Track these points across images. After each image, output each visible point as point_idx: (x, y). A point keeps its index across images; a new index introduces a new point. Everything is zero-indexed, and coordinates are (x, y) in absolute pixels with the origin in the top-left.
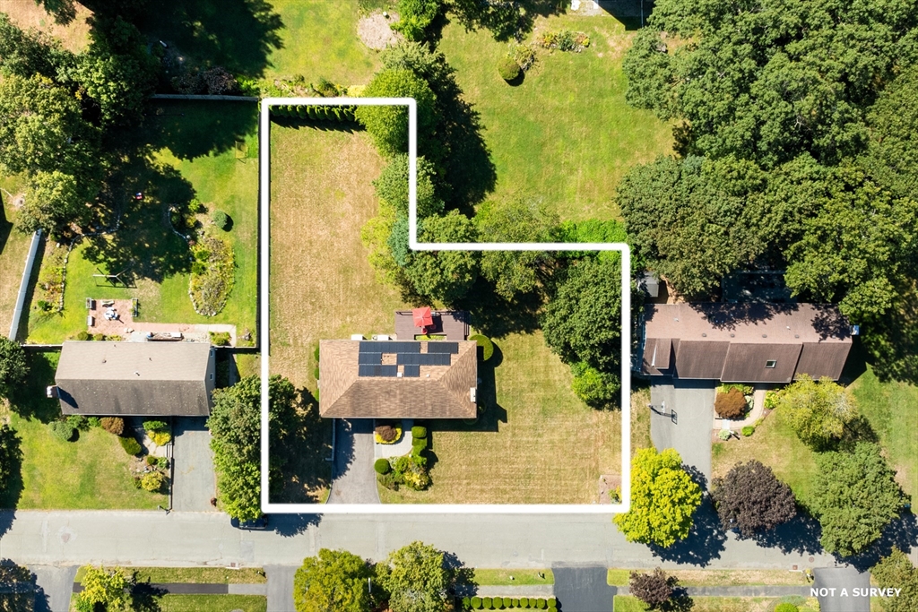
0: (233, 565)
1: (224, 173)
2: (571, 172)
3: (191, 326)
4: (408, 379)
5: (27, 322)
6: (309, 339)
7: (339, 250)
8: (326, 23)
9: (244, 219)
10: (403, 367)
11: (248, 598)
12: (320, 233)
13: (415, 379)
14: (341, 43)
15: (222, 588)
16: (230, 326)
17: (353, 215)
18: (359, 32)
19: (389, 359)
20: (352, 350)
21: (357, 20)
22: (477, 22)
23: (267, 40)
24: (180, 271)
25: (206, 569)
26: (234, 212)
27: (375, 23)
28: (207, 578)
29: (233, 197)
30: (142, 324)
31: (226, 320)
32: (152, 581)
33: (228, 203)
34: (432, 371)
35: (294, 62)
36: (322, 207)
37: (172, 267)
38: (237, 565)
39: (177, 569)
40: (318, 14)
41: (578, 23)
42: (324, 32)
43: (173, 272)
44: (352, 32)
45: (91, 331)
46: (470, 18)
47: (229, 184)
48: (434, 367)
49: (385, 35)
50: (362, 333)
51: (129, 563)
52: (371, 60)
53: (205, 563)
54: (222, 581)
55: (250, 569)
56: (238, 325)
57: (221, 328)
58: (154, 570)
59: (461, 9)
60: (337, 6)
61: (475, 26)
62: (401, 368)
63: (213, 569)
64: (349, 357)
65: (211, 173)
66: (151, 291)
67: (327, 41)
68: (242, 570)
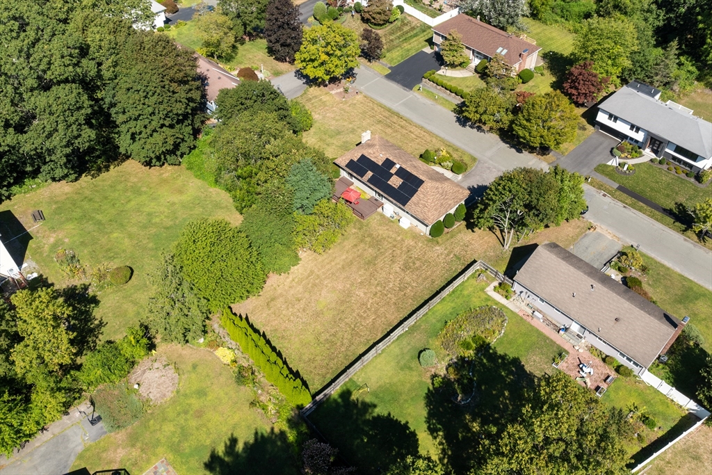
0: (604, 195)
1: (392, 393)
2: (174, 204)
3: (521, 314)
4: (395, 161)
5: (676, 425)
6: (438, 248)
7: (361, 276)
8: (182, 428)
9: (409, 347)
10: (391, 171)
11: (607, 175)
12: (362, 295)
13: (391, 158)
14: (193, 401)
15: (621, 188)
16: (489, 293)
17: (327, 286)
18: (170, 395)
19: (396, 182)
20: (415, 204)
21: (160, 406)
22: (91, 324)
23: (236, 456)
24: (495, 353)
25: (626, 204)
26: (412, 358)
27: (151, 390)
28: (629, 200)
29: (402, 369)
30: (562, 346)
31: (489, 298)
32: (673, 220)
33: (410, 369)
34: (376, 157)
35: (243, 423)
36: (342, 308)
37: (500, 361)
38: (602, 194)
39: (649, 216)
40: (180, 441)
41: (48, 266)
42: (193, 423)
43: (503, 357)
44: (174, 401)
45: (613, 374)
46: (92, 331)
47: (395, 380)
48: (373, 159)
49: (157, 375)
50: (399, 226)
51: (685, 240)
52: (190, 368)
53: (624, 207)
54: (618, 193)
55: (594, 186)
56: (483, 290)
57: (498, 297)
58: (668, 225)
59: (88, 342)
60: (158, 432)
61: (97, 322)
62: (393, 171)
63: (621, 201)
64: (420, 200)
65: (402, 401)
66: (535, 361)
67: (199, 414)
68: (600, 189)
